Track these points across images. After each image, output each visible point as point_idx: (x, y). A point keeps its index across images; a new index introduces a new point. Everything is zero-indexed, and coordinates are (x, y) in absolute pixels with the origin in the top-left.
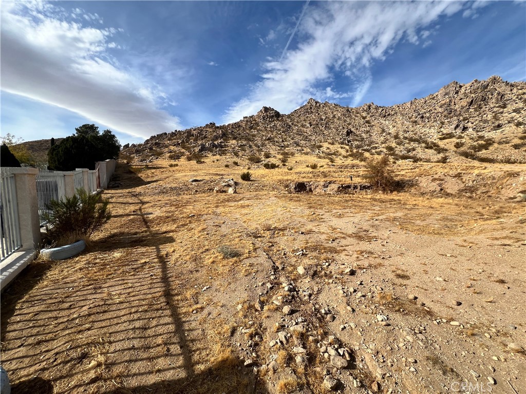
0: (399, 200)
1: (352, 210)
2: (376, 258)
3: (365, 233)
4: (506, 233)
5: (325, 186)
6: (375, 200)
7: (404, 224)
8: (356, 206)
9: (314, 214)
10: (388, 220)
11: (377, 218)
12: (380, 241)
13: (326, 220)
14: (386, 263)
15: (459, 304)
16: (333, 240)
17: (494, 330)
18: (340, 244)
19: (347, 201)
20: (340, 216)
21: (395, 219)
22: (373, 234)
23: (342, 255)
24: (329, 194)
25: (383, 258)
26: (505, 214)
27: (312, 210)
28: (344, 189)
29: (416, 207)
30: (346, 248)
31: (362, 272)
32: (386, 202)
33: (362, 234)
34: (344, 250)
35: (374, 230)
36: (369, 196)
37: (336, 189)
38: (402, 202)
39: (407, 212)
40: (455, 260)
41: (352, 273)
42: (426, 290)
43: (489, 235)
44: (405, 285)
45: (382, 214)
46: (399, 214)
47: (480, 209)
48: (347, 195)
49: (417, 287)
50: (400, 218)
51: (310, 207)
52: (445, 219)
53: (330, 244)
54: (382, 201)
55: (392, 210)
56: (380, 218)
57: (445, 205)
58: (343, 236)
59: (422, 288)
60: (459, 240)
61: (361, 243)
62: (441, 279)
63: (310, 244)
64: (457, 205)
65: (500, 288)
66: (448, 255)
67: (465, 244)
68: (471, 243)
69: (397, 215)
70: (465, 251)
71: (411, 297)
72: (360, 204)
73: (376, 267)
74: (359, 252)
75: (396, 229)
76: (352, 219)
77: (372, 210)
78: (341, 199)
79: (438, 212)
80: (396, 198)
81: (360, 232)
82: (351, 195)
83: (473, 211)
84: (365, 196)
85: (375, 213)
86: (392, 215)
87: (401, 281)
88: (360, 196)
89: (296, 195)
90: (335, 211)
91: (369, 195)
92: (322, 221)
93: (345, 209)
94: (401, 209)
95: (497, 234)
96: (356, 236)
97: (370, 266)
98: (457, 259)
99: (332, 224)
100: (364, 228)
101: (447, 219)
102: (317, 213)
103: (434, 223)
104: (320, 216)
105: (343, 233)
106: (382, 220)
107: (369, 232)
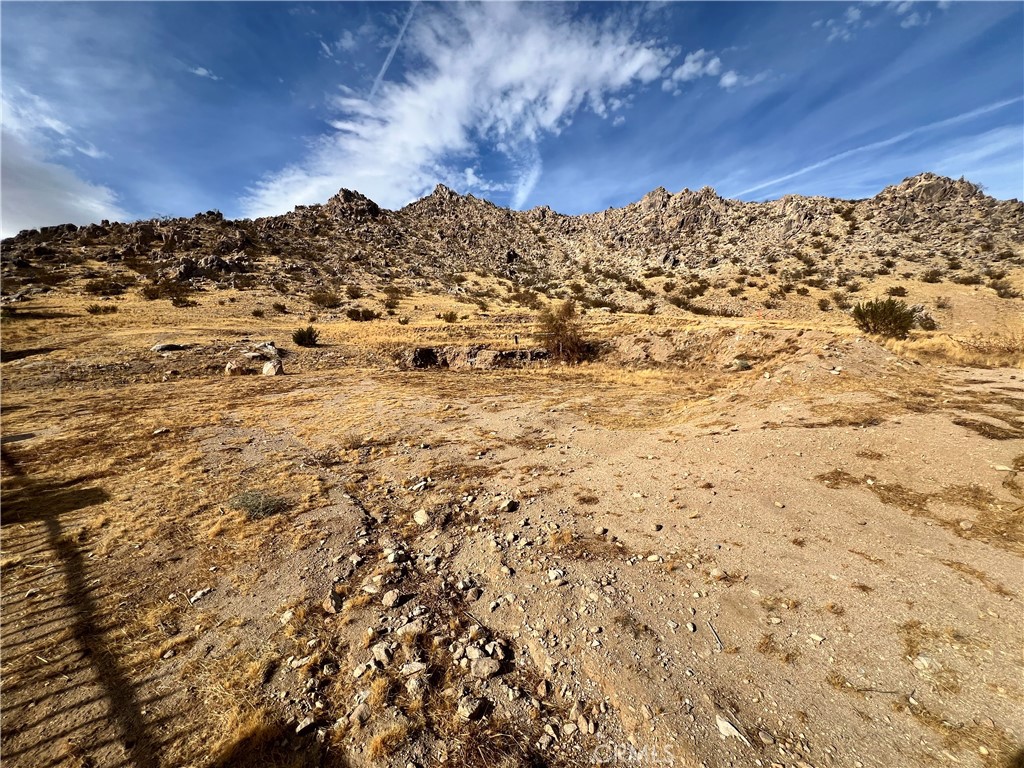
0: (590, 375)
1: (518, 397)
2: (550, 475)
3: (536, 435)
4: (716, 416)
5: (472, 355)
6: (554, 377)
7: (592, 414)
8: (523, 389)
9: (450, 407)
10: (571, 409)
11: (555, 408)
12: (558, 446)
13: (471, 417)
14: (566, 481)
15: (659, 528)
16: (483, 454)
17: (697, 556)
18: (495, 459)
19: (509, 381)
20: (496, 409)
21: (582, 407)
22: (549, 436)
23: (498, 479)
24: (478, 369)
25: (562, 474)
26: (719, 390)
27: (446, 400)
28: (505, 359)
29: (614, 386)
30: (505, 465)
31: (529, 502)
32: (571, 379)
33: (531, 437)
34: (501, 469)
35: (549, 427)
36: (545, 371)
37: (491, 360)
38: (594, 379)
39: (600, 394)
40: (657, 462)
41: (513, 507)
42: (619, 516)
43: (698, 421)
44: (591, 514)
45: (564, 400)
46: (589, 399)
47: (692, 384)
48: (510, 370)
49: (608, 513)
50: (590, 405)
51: (443, 396)
52: (649, 402)
53: (478, 462)
54: (565, 378)
55: (579, 392)
56: (561, 406)
57: (651, 381)
58: (500, 443)
59: (614, 514)
60: (663, 432)
61: (529, 453)
62: (639, 495)
63: (440, 466)
64: (666, 379)
65: (706, 495)
66: (650, 457)
67: (671, 438)
68: (678, 435)
69: (585, 400)
70: (670, 447)
71: (599, 530)
72: (531, 385)
73: (550, 491)
74: (524, 470)
75: (581, 424)
76: (515, 412)
77: (548, 394)
78: (498, 377)
79: (641, 392)
80: (586, 372)
81: (527, 434)
82: (516, 370)
83: (684, 387)
84: (538, 371)
85: (554, 400)
86: (578, 401)
87: (587, 508)
88: (532, 371)
89: (417, 373)
90: (487, 400)
91: (544, 369)
92: (465, 421)
93: (505, 394)
94: (592, 389)
95: (707, 419)
96: (520, 443)
97: (542, 490)
98: (660, 461)
99: (481, 423)
100: (535, 427)
101: (653, 402)
102: (455, 407)
103: (634, 409)
104: (462, 412)
105: (500, 439)
106: (562, 410)
107: (543, 433)
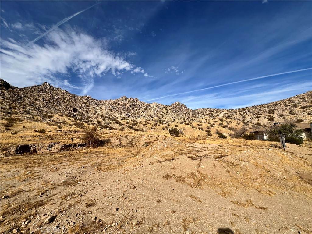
0: (101, 151)
1: (68, 163)
2: (76, 197)
3: (73, 179)
4: (138, 162)
5: (50, 147)
6: (87, 153)
7: (98, 167)
8: (72, 159)
9: (30, 173)
10: (91, 166)
11: (84, 166)
12: (82, 182)
13: (42, 176)
14: (83, 198)
15: (117, 209)
16: (43, 194)
17: (129, 218)
18: (49, 195)
19: (66, 156)
20: (56, 170)
21: (95, 164)
22: (79, 178)
23: (48, 206)
24: (52, 152)
25: (81, 195)
26: (140, 153)
27: (29, 169)
28: (66, 147)
29: (109, 155)
30: (54, 197)
31: (62, 214)
32: (93, 153)
33: (71, 181)
34: (51, 200)
35: (80, 175)
36: (84, 151)
37: (59, 148)
38: (102, 153)
39: (103, 158)
41: (52, 220)
42: (103, 209)
43: (133, 164)
44: (91, 211)
45: (89, 162)
46: (99, 161)
47: (133, 152)
48: (68, 152)
49: (98, 209)
50: (99, 163)
51: (27, 167)
52: (120, 159)
53: (39, 198)
54: (91, 153)
55: (96, 158)
56: (87, 165)
57: (121, 152)
58: (54, 186)
59: (101, 209)
60: (122, 170)
61: (68, 188)
62: (111, 197)
64: (126, 151)
66: (117, 180)
67: (124, 172)
68: (127, 170)
69: (97, 161)
70: (124, 175)
71: (93, 219)
72: (76, 157)
73: (74, 205)
74: (63, 198)
75: (94, 171)
76: (66, 170)
77: (82, 160)
78: (61, 155)
79: (117, 156)
80: (99, 150)
81: (69, 179)
82: (71, 152)
83: (130, 153)
84: (81, 151)
85: (84, 163)
86: (94, 162)
87: (90, 209)
88: (78, 152)
89: (16, 157)
90: (53, 166)
91: (84, 150)
92: (37, 178)
93: (63, 163)
94: (100, 157)
95: (136, 163)
96: (65, 184)
97: (70, 206)
98: (120, 181)
99: (46, 178)
100: (73, 176)
101: (121, 159)
102: (33, 172)
103: (114, 163)
104: (37, 174)
105: (54, 184)
106: (87, 167)
107: (76, 178)
